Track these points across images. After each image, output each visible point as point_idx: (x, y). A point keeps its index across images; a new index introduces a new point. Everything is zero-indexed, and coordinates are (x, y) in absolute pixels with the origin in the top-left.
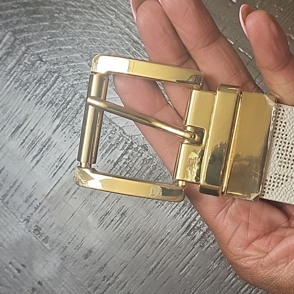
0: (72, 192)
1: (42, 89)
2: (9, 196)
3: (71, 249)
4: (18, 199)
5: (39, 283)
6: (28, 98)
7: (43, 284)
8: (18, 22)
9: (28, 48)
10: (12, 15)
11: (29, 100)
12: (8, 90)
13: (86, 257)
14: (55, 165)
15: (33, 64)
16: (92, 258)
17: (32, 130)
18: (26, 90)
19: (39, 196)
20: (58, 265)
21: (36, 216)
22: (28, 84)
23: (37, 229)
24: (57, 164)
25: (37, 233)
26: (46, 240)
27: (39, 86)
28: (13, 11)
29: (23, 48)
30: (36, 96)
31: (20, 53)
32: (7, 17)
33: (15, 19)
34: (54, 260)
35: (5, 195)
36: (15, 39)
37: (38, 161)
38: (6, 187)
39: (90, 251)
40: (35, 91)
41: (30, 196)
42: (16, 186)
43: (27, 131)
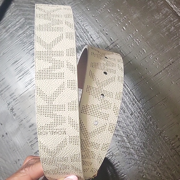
0: (32, 96)
1: (31, 47)
2: (4, 91)
3: (24, 121)
4: (7, 94)
5: (6, 133)
6: (24, 49)
7: (8, 134)
8: (29, 14)
9: (30, 27)
10: (27, 11)
11: (24, 50)
12: (16, 44)
13: (30, 126)
14: (28, 83)
15: (30, 35)
16: (33, 128)
17: (22, 64)
18: (24, 45)
19: (17, 95)
20: (17, 127)
21: (13, 103)
22: (26, 43)
23: (12, 109)
24: (29, 82)
25: (11, 111)
26: (15, 115)
27: (30, 45)
28: (27, 9)
29: (28, 27)
30: (28, 49)
31: (26, 28)
32: (24, 11)
33: (28, 13)
34: (16, 125)
35: (2, 91)
36: (25, 22)
37: (21, 79)
38: (3, 87)
39: (33, 125)
40: (28, 47)
41: (13, 94)
42: (8, 88)
43: (20, 64)
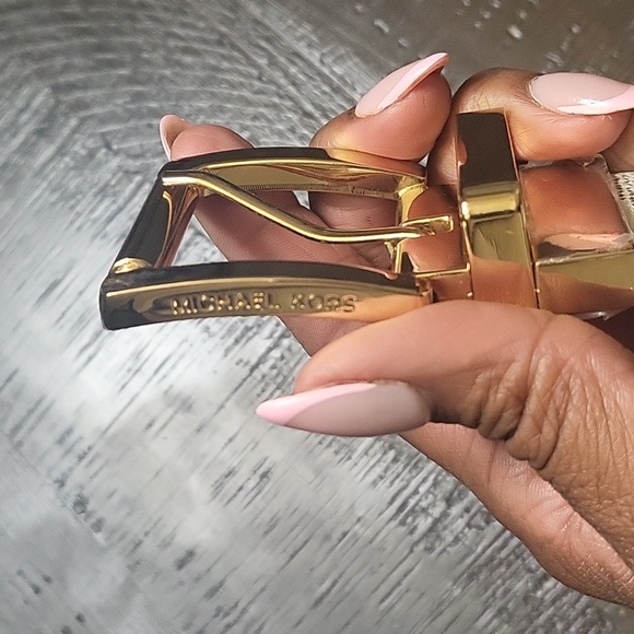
0: (158, 425)
1: (107, 208)
2: (25, 429)
3: (149, 546)
4: (44, 438)
5: (80, 618)
6: (77, 224)
7: (87, 618)
8: (66, 68)
9: (83, 121)
10: (52, 54)
11: (79, 229)
12: (36, 207)
13: (181, 564)
14: (126, 368)
15: (91, 154)
16: (195, 567)
17: (81, 293)
18: (72, 207)
19: (86, 432)
20: (120, 580)
21: (78, 475)
22: (79, 196)
23: (81, 503)
24: (129, 364)
25: (79, 509)
26: (98, 526)
27: (101, 201)
28: (53, 45)
29: (73, 122)
30: (95, 221)
31: (66, 131)
32: (43, 56)
33: (59, 62)
34: (113, 569)
35: (17, 428)
36: (58, 103)
37: (90, 358)
38: (19, 411)
39: (191, 554)
40: (92, 211)
41: (69, 431)
42: (39, 409)
43: (73, 291)
